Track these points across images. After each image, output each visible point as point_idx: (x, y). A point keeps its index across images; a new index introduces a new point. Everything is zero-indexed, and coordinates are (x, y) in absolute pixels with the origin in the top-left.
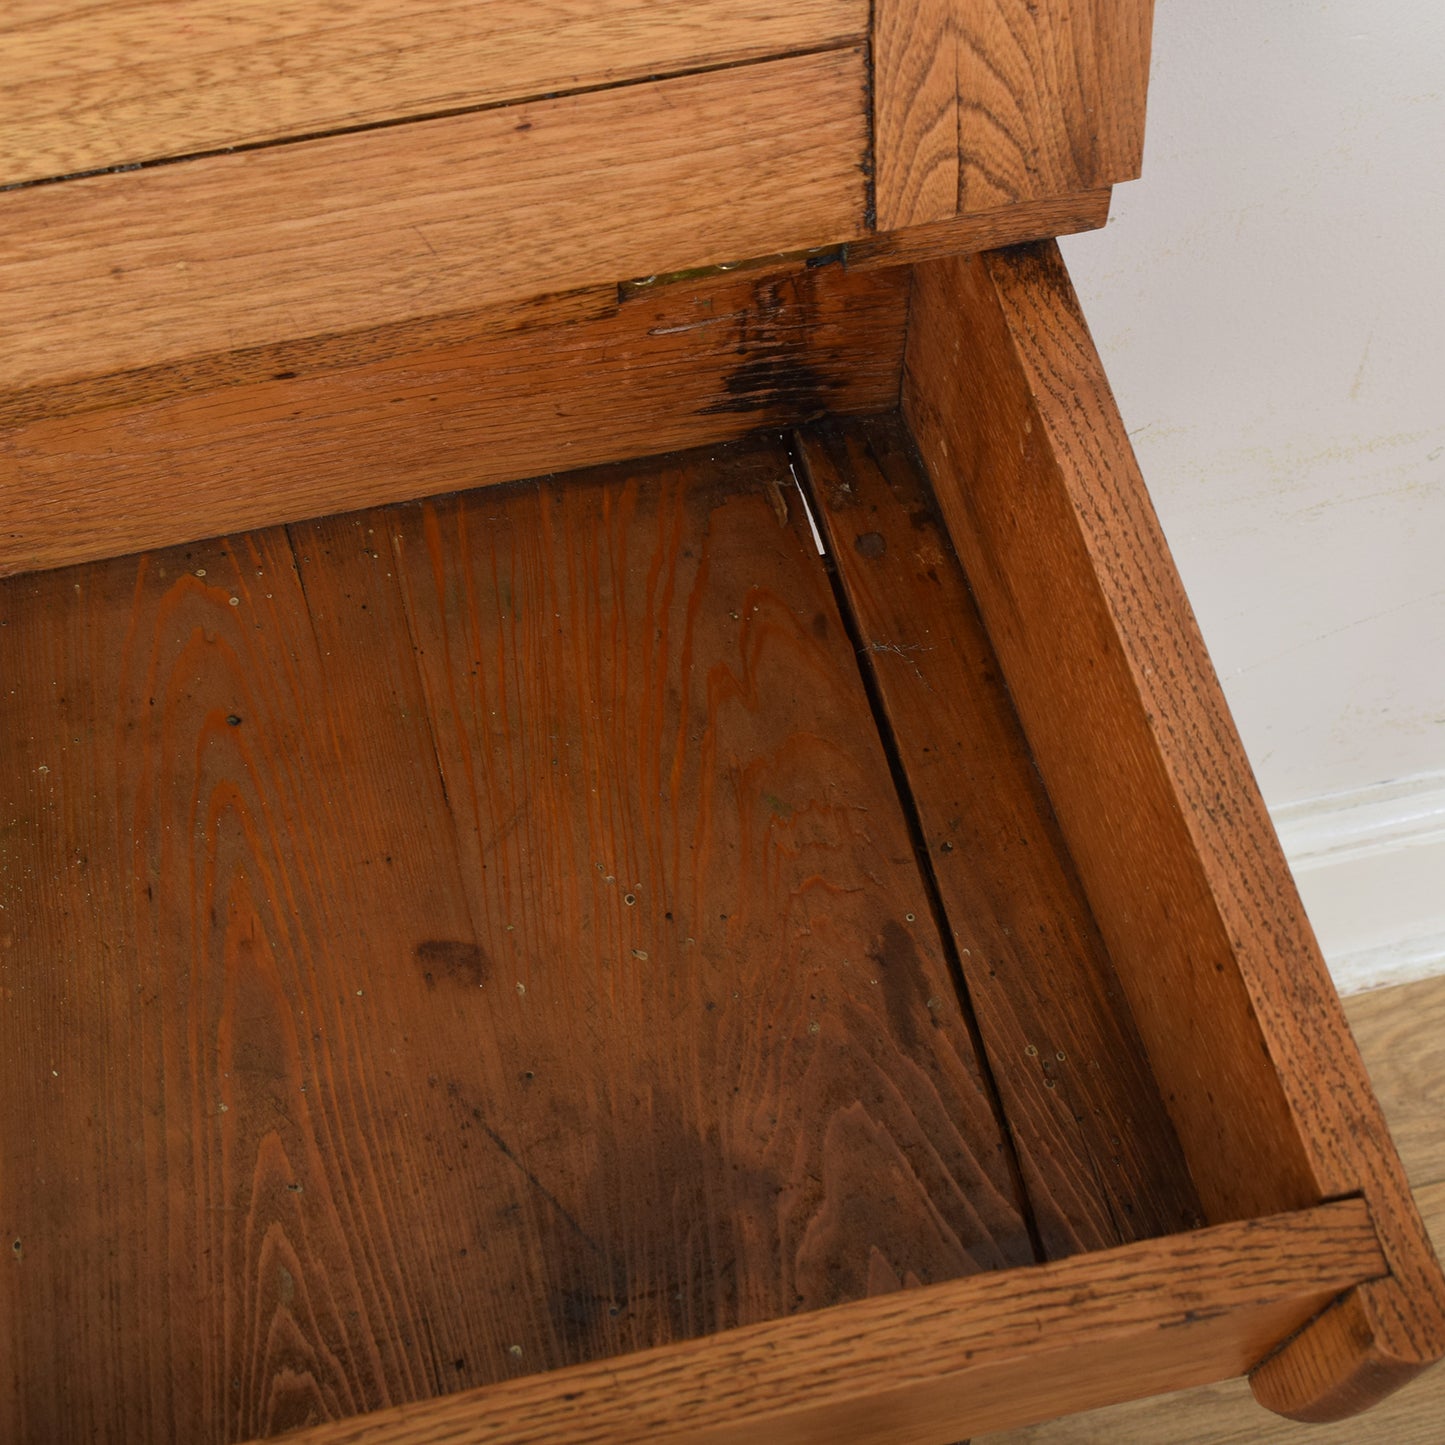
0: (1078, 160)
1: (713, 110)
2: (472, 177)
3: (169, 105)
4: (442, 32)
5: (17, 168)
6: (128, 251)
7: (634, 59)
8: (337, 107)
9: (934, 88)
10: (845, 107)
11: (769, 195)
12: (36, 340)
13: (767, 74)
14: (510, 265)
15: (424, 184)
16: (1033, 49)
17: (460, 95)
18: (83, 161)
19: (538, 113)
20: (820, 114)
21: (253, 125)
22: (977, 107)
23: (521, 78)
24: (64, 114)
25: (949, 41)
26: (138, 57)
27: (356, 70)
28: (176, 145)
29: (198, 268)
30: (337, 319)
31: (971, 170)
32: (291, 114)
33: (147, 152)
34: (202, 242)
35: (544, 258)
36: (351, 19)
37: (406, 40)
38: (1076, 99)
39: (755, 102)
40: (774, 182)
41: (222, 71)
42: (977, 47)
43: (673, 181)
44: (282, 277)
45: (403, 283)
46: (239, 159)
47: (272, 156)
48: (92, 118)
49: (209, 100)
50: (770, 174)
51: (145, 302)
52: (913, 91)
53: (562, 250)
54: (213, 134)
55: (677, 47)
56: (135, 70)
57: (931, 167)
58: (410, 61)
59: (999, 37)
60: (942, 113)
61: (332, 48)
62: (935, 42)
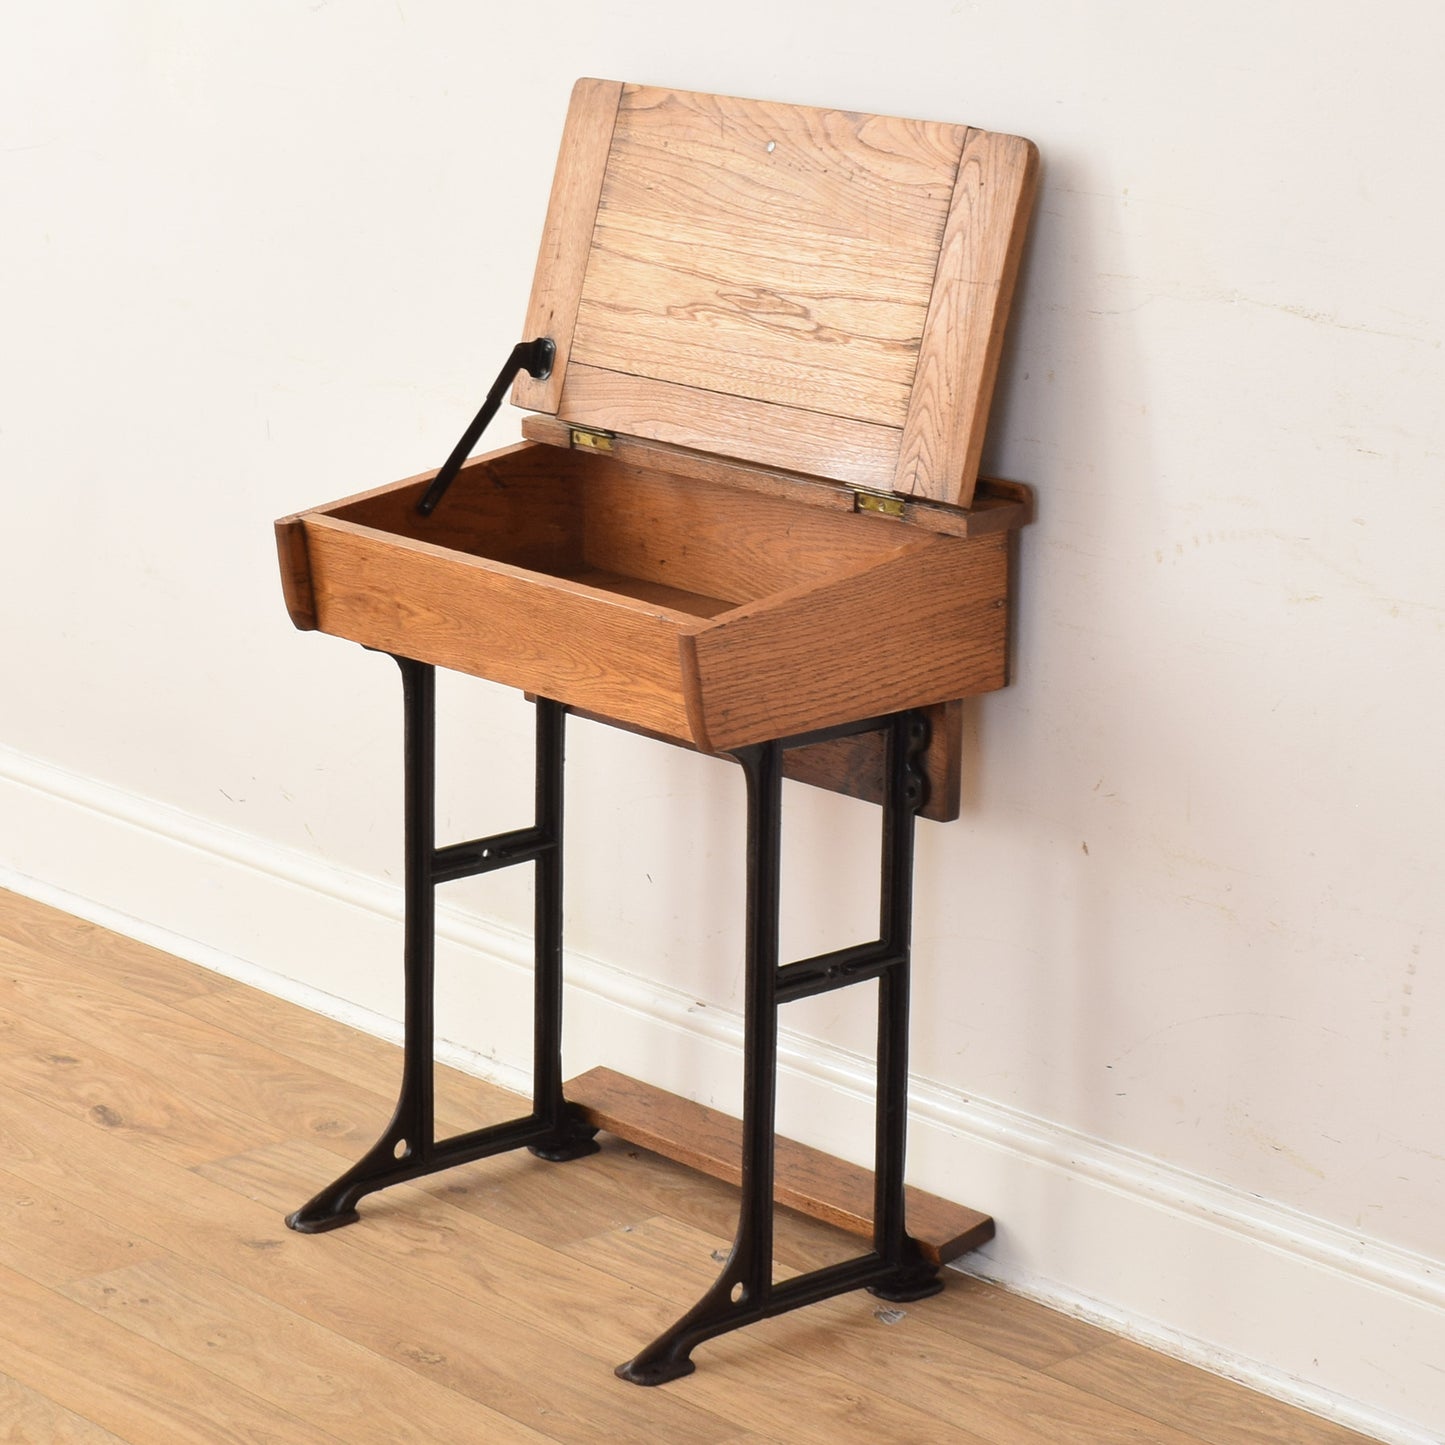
0: (942, 490)
1: (869, 436)
2: (820, 434)
3: (774, 388)
4: (826, 390)
5: (744, 392)
6: (752, 424)
7: (858, 414)
8: (802, 402)
10: (895, 448)
11: (874, 468)
12: (730, 441)
13: (881, 430)
14: (818, 464)
15: (811, 431)
16: (937, 447)
17: (823, 409)
18: (755, 396)
19: (836, 420)
20: (890, 447)
21: (785, 400)
22: (922, 461)
23: (836, 409)
24: (756, 381)
25: (920, 437)
26: (773, 373)
27: (809, 394)
28: (771, 399)
29: (763, 435)
30: (783, 463)
31: (917, 481)
32: (793, 400)
33: (766, 399)
34: (767, 428)
35: (826, 465)
36: (812, 379)
37: (819, 389)
38: (944, 470)
39: (878, 437)
40: (876, 464)
41: (785, 383)
42: (926, 442)
43: (856, 453)
44: (777, 446)
45: (798, 458)
46: (780, 408)
47: (786, 409)
48: (760, 385)
49: (781, 389)
50: (876, 461)
51: (752, 441)
52: (909, 449)
54: (779, 399)
55: (866, 415)
56: (771, 375)
57: (907, 475)
58: (818, 395)
59: (930, 441)
60: (914, 458)
61: (805, 385)
62: (916, 437)
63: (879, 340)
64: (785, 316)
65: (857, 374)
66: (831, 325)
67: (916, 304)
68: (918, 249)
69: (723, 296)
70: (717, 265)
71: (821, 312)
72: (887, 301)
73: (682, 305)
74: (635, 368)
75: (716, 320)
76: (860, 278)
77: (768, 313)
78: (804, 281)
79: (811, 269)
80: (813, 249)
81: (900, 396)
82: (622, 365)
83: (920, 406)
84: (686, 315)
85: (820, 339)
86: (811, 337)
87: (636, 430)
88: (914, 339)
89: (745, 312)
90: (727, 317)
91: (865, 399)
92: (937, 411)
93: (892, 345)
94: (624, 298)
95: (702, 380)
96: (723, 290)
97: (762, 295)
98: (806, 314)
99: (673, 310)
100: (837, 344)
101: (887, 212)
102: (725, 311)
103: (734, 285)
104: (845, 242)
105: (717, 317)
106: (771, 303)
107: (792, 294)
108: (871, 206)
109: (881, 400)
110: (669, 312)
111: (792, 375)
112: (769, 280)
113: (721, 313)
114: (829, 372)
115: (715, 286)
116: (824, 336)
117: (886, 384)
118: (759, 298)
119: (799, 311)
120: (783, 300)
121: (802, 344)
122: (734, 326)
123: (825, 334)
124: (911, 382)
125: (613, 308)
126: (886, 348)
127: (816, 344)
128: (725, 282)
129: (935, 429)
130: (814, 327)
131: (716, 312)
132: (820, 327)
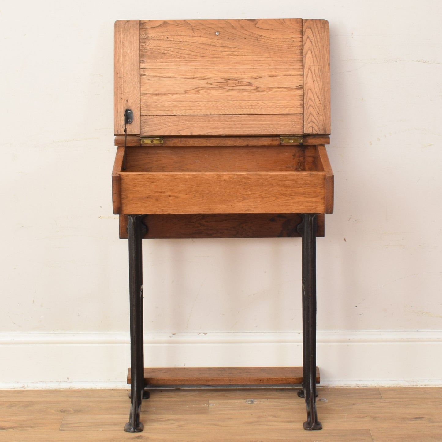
0: (324, 130)
1: (289, 118)
2: (267, 121)
3: (242, 109)
4: (266, 107)
5: (229, 113)
6: (236, 123)
7: (282, 112)
8: (256, 112)
9: (309, 120)
10: (301, 120)
11: (294, 128)
12: (227, 130)
13: (294, 116)
14: (269, 130)
15: (263, 121)
16: (319, 117)
17: (267, 113)
18: (234, 114)
19: (273, 116)
20: (299, 120)
21: (249, 113)
22: (314, 122)
23: (272, 112)
24: (234, 109)
25: (311, 116)
26: (241, 105)
27: (258, 109)
28: (242, 113)
29: (242, 125)
30: (253, 133)
31: (313, 129)
32: (252, 112)
33: (240, 114)
34: (242, 123)
35: (272, 130)
36: (258, 104)
37: (263, 107)
38: (323, 124)
39: (293, 118)
40: (294, 127)
41: (247, 107)
42: (313, 116)
43: (285, 125)
44: (249, 128)
45: (259, 130)
46: (247, 115)
47: (250, 116)
48: (236, 110)
49: (246, 110)
50: (294, 126)
51: (237, 128)
52: (307, 119)
53: (274, 130)
54: (245, 113)
55: (286, 112)
56: (240, 106)
57: (309, 128)
58: (263, 109)
59: (315, 115)
60: (310, 122)
61: (256, 107)
62: (309, 115)
63: (285, 88)
64: (241, 86)
65: (278, 100)
66: (262, 86)
67: (298, 75)
68: (293, 58)
69: (210, 84)
70: (204, 74)
71: (256, 83)
72: (285, 75)
73: (192, 89)
74: (175, 113)
75: (209, 92)
76: (271, 70)
77: (233, 86)
78: (246, 74)
79: (248, 70)
80: (248, 64)
81: (299, 104)
82: (168, 113)
83: (308, 106)
84: (194, 92)
85: (259, 91)
86: (255, 91)
87: (181, 133)
88: (300, 86)
89: (222, 87)
90: (214, 90)
91: (284, 107)
92: (316, 106)
93: (291, 89)
94: (162, 91)
95: (208, 112)
96: (209, 82)
97: (229, 81)
98: (250, 84)
99: (187, 91)
100: (267, 92)
101: (277, 48)
102: (212, 88)
103: (215, 80)
104: (261, 59)
105: (209, 91)
106: (234, 83)
107: (242, 79)
108: (269, 47)
109: (291, 107)
110: (186, 92)
111: (250, 104)
112: (231, 76)
113: (211, 89)
114: (266, 101)
115: (206, 81)
116: (260, 90)
117: (292, 101)
118: (227, 82)
119: (247, 84)
120: (238, 81)
121: (251, 94)
122: (219, 92)
123: (259, 89)
124: (302, 99)
125: (159, 94)
126: (289, 90)
127: (258, 93)
128: (210, 79)
129: (316, 112)
130: (255, 88)
131: (208, 89)
132: (258, 88)
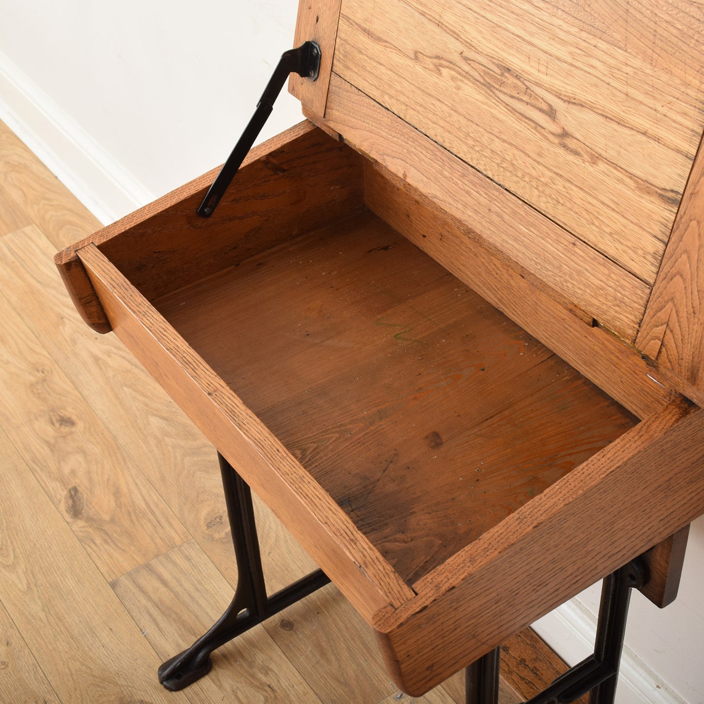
0: (692, 373)
1: (613, 276)
2: (560, 248)
3: (515, 179)
4: (568, 205)
5: (486, 171)
6: (495, 208)
7: (602, 246)
8: (542, 206)
9: (662, 315)
10: (641, 302)
11: (616, 312)
12: (470, 214)
13: (627, 276)
14: (557, 279)
15: (550, 241)
16: (691, 326)
17: (566, 225)
18: (496, 179)
19: (578, 243)
20: (635, 299)
21: (526, 197)
22: (671, 331)
23: (578, 231)
24: (498, 164)
25: (671, 305)
26: (515, 162)
27: (550, 201)
28: (512, 190)
29: (503, 223)
30: (521, 260)
31: (664, 349)
32: (533, 201)
33: (507, 187)
34: (506, 217)
35: (564, 283)
36: (554, 187)
37: (561, 201)
38: (697, 352)
39: (622, 282)
40: (617, 309)
41: (527, 179)
42: (677, 312)
43: (597, 287)
44: (516, 240)
45: (536, 263)
46: (521, 202)
47: (526, 207)
48: (501, 169)
49: (522, 184)
50: (618, 306)
51: (491, 223)
52: (657, 311)
53: (569, 285)
54: (519, 193)
55: (611, 252)
56: (513, 165)
57: (654, 339)
58: (560, 207)
59: (683, 314)
60: (662, 324)
61: (548, 191)
62: (667, 302)
63: (632, 176)
64: (529, 107)
65: (603, 203)
66: (578, 136)
67: (678, 151)
68: (687, 85)
69: (466, 59)
70: (463, 24)
71: (570, 118)
72: (644, 134)
73: (429, 55)
74: (387, 101)
75: (460, 83)
76: (614, 95)
77: (512, 97)
78: (551, 76)
79: (559, 63)
80: (563, 42)
81: (651, 250)
82: (375, 94)
83: (674, 270)
84: (432, 67)
85: (565, 146)
86: (556, 141)
87: (387, 163)
88: (672, 191)
89: (489, 86)
90: (471, 84)
91: (611, 234)
92: (695, 286)
93: (646, 187)
94: (377, 27)
95: (446, 140)
96: (468, 54)
97: (506, 74)
98: (551, 113)
99: (420, 55)
100: (584, 161)
101: (653, 25)
102: (467, 76)
103: (478, 52)
104: (599, 45)
105: (461, 80)
106: (515, 87)
107: (537, 84)
108: (632, 11)
109: (629, 244)
110: (416, 56)
111: (535, 174)
112: (515, 60)
113: (465, 77)
114: (573, 187)
115: (461, 47)
116: (570, 146)
117: (636, 228)
118: (502, 75)
119: (545, 107)
120: (527, 88)
121: (545, 144)
122: (478, 97)
123: (569, 142)
124: (666, 239)
125: (368, 33)
126: (639, 188)
127: (561, 151)
128: (470, 46)
129: (690, 304)
130: (559, 131)
131: (460, 74)
132: (565, 134)
